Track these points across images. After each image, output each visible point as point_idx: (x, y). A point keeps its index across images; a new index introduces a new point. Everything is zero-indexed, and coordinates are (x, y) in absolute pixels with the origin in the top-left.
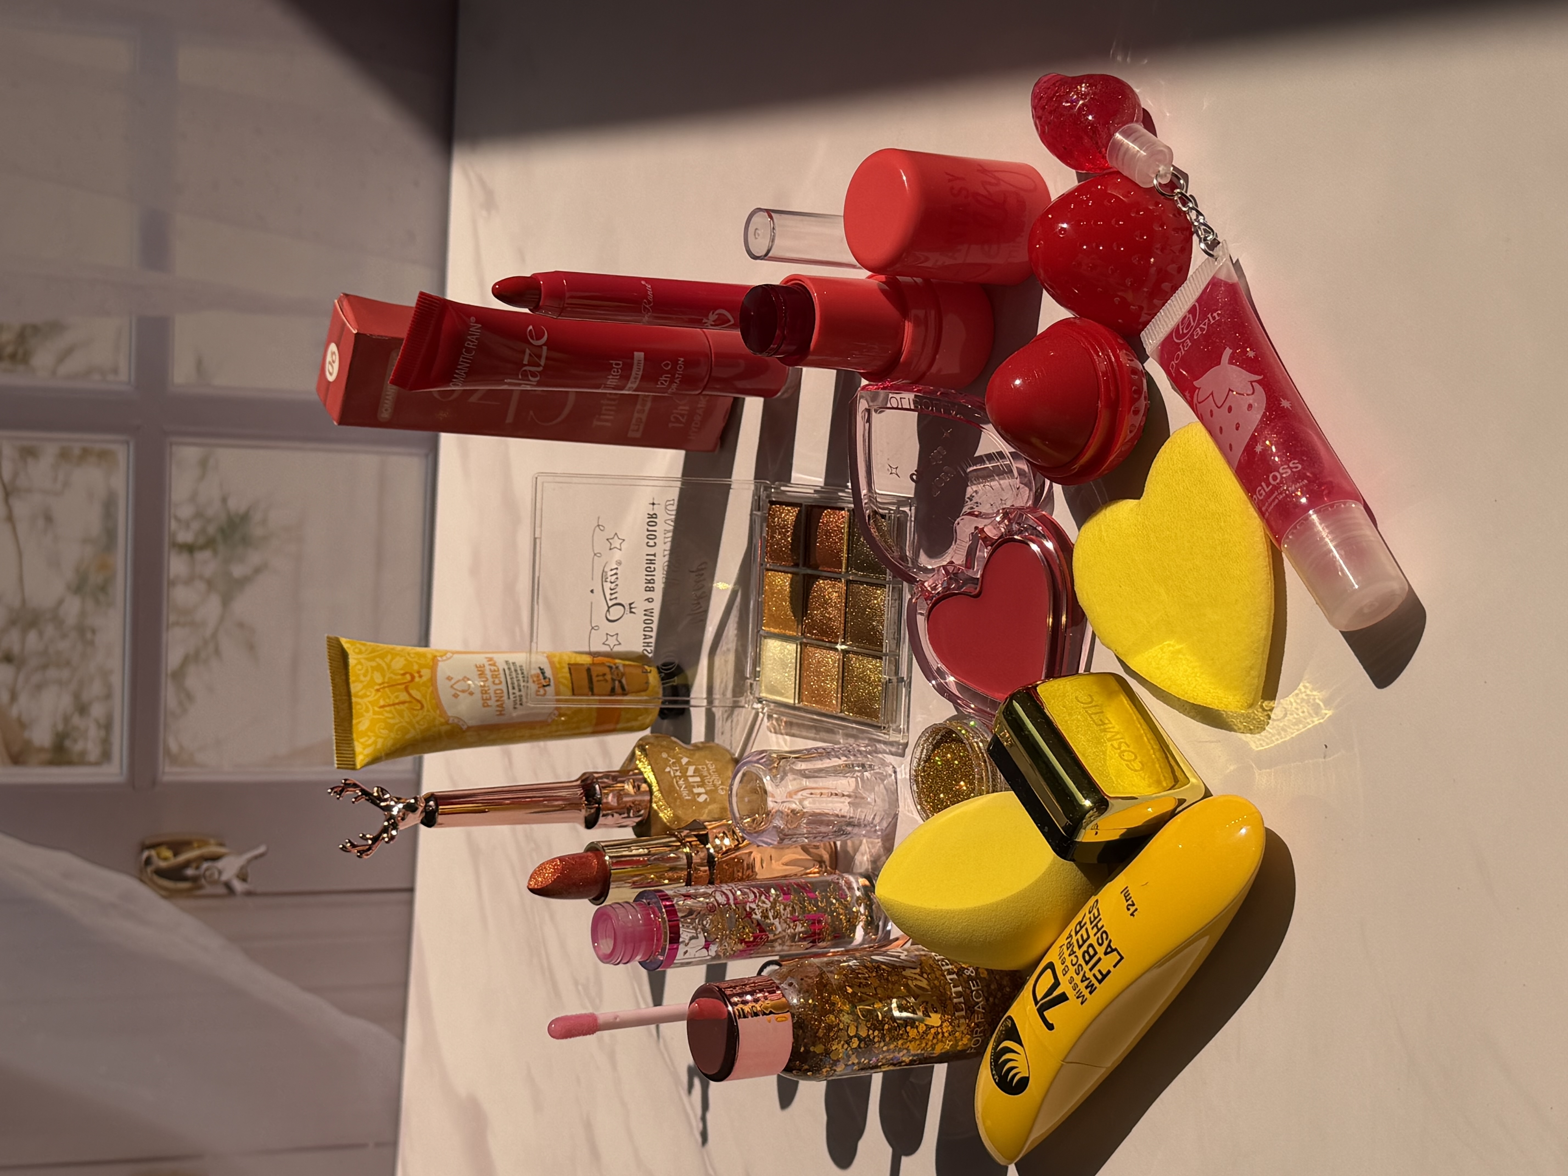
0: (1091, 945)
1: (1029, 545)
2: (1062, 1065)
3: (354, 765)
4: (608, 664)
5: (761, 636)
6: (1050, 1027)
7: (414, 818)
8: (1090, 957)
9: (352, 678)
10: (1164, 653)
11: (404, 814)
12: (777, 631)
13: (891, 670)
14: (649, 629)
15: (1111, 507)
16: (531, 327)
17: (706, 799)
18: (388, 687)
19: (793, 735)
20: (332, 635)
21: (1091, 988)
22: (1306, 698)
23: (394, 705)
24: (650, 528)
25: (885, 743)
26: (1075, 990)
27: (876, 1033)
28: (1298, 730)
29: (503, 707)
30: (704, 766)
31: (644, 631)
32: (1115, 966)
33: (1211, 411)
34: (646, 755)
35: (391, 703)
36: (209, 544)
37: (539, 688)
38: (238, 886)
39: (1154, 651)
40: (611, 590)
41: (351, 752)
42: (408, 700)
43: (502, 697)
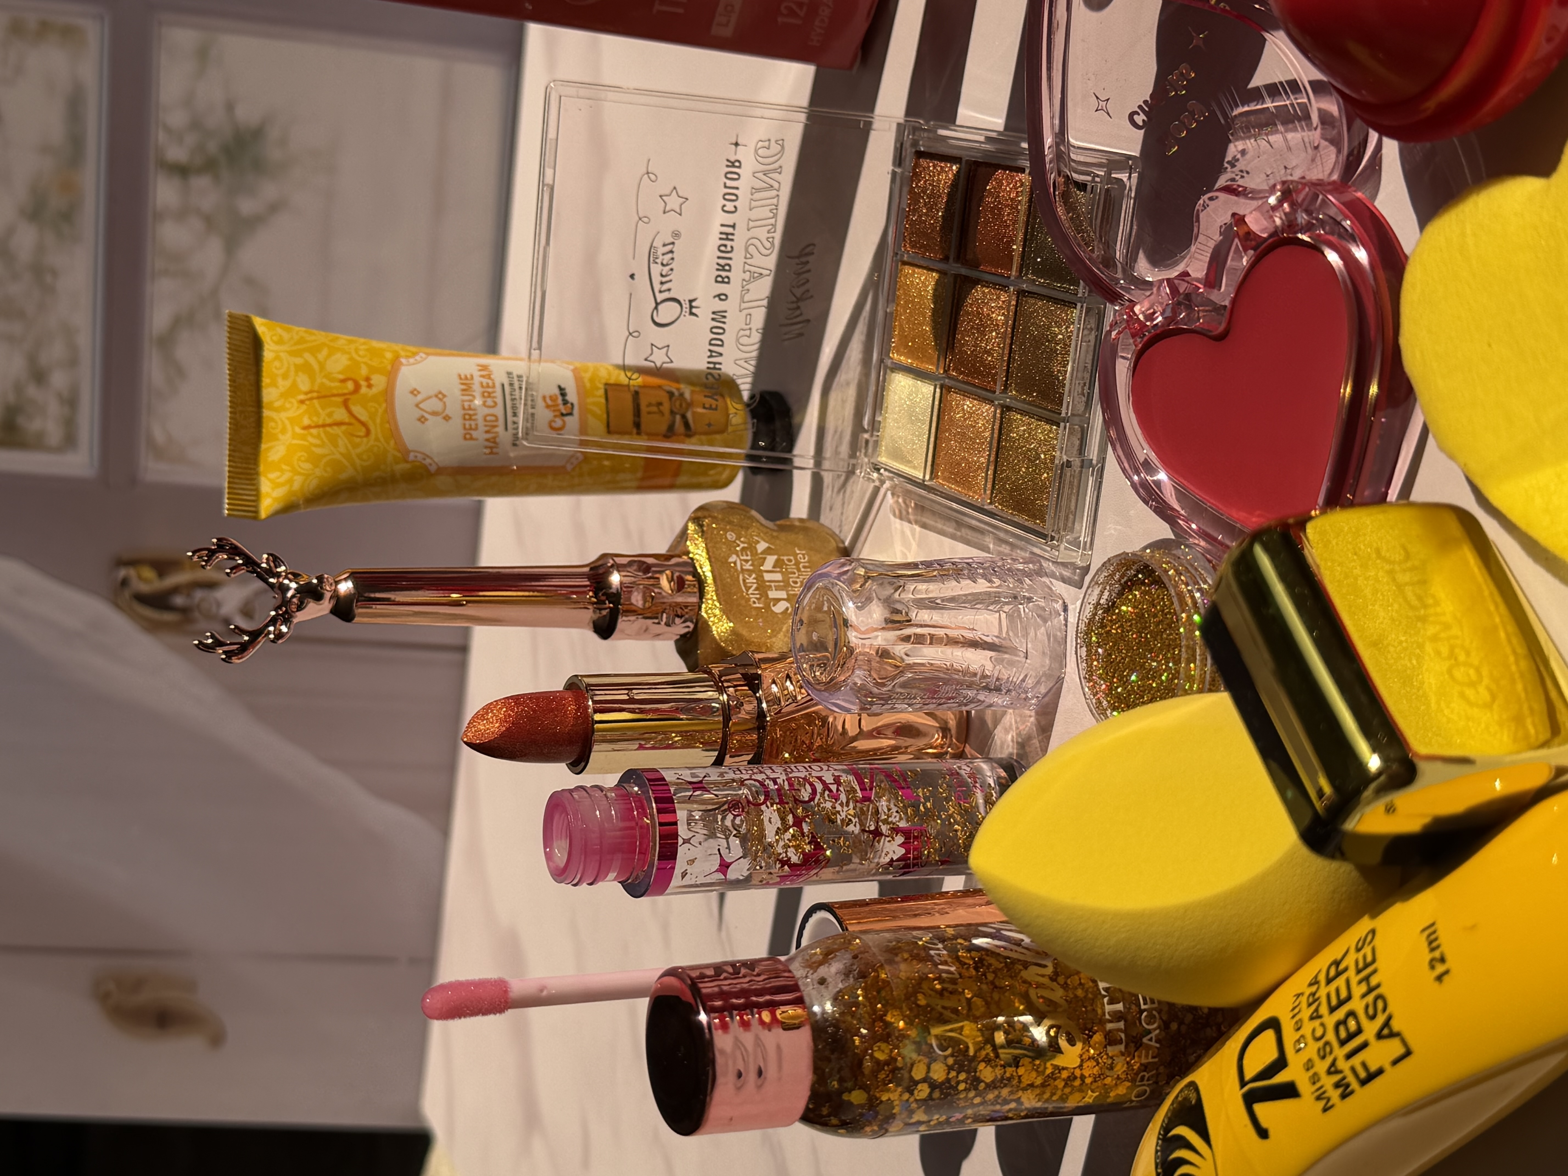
0: (1352, 1014)
1: (1323, 253)
3: (257, 512)
4: (668, 388)
5: (887, 366)
6: (1263, 1133)
8: (1348, 1034)
9: (266, 380)
11: (302, 600)
12: (909, 361)
13: (1073, 445)
14: (719, 343)
15: (1491, 189)
17: (787, 609)
18: (318, 398)
19: (924, 526)
21: (1345, 1090)
23: (324, 426)
24: (730, 183)
25: (1053, 561)
26: (1314, 1083)
27: (962, 1076)
29: (495, 442)
30: (791, 558)
31: (710, 344)
32: (1394, 1064)
34: (703, 534)
35: (320, 423)
36: (209, 166)
37: (555, 416)
40: (662, 275)
41: (254, 493)
42: (347, 420)
43: (495, 426)
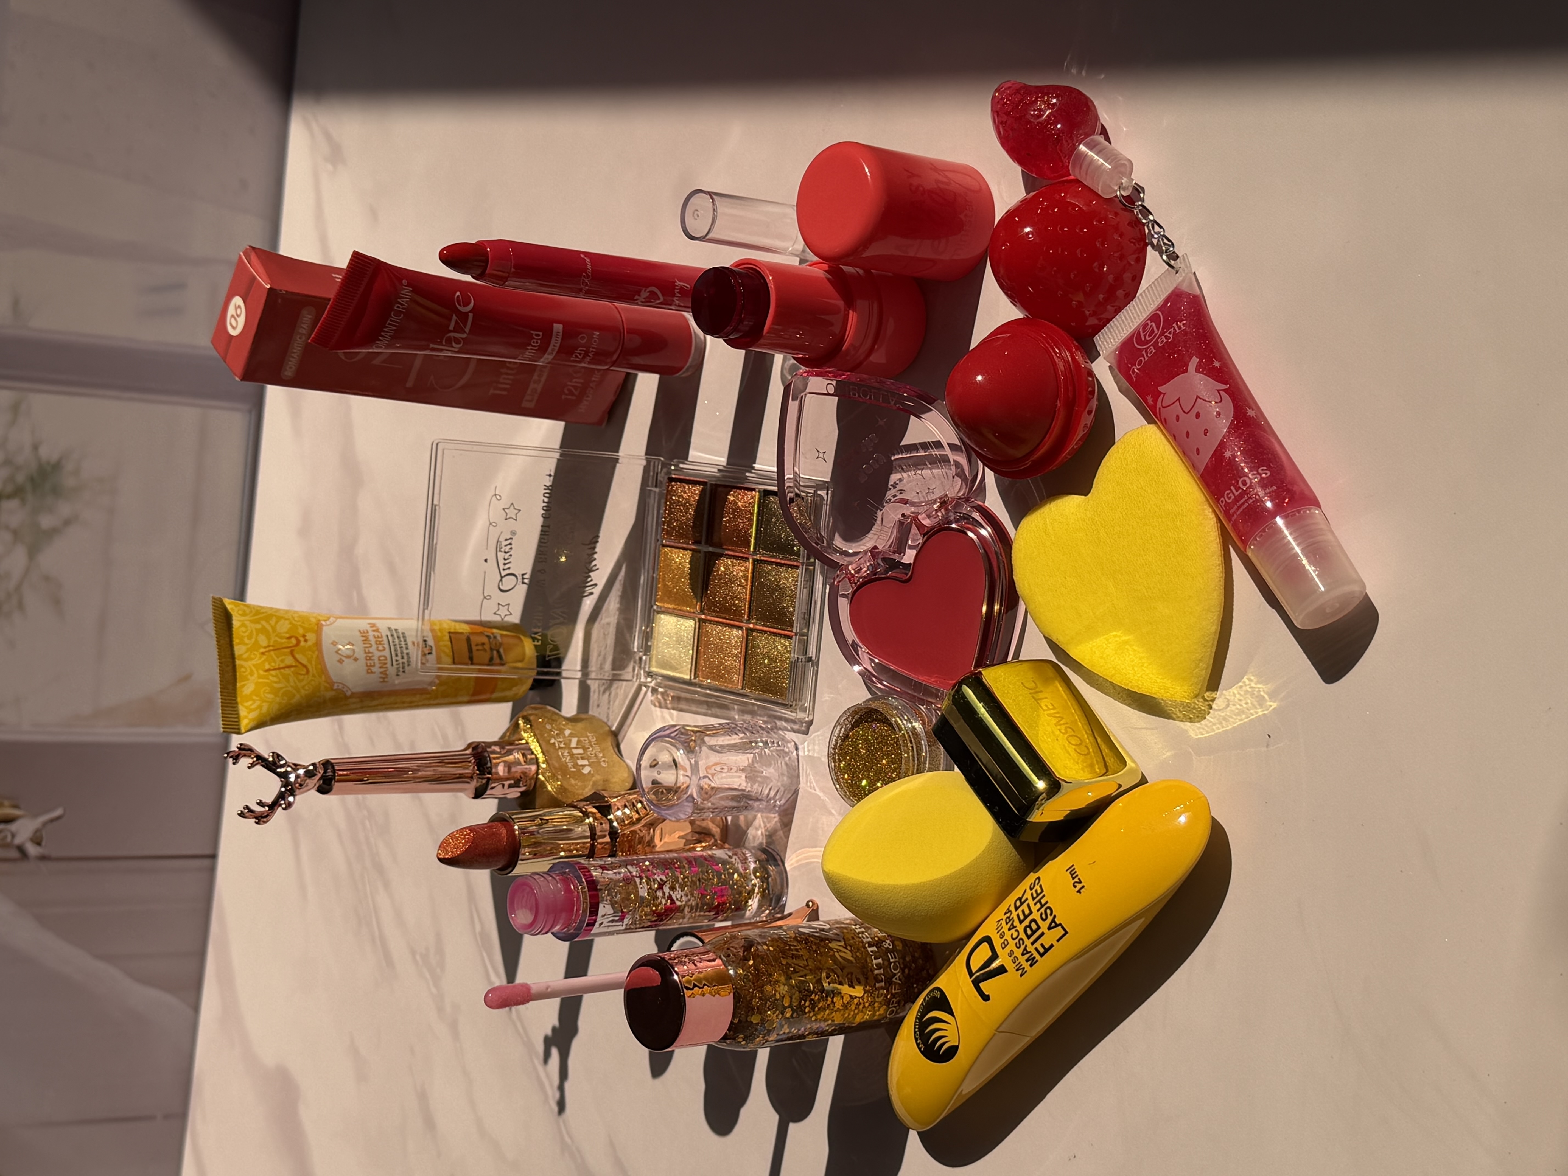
0: (1034, 920)
1: (966, 534)
2: (994, 1034)
3: (239, 729)
4: (487, 634)
5: (653, 611)
6: (986, 998)
7: (312, 786)
8: (1032, 931)
9: (236, 641)
10: (1110, 643)
11: (302, 781)
12: (670, 606)
13: (801, 649)
15: (1055, 502)
16: (458, 293)
17: (591, 771)
18: (274, 650)
19: (681, 710)
20: (217, 596)
21: (1032, 961)
22: (1250, 690)
23: (279, 669)
25: (787, 720)
26: (1015, 963)
27: (807, 1003)
28: (1241, 720)
29: (386, 674)
30: (586, 739)
32: (1058, 941)
33: (1178, 416)
34: (531, 726)
35: (277, 667)
36: (18, 492)
37: (422, 655)
38: (32, 850)
39: (1100, 641)
40: (505, 559)
41: (236, 716)
42: (294, 664)
43: (386, 664)
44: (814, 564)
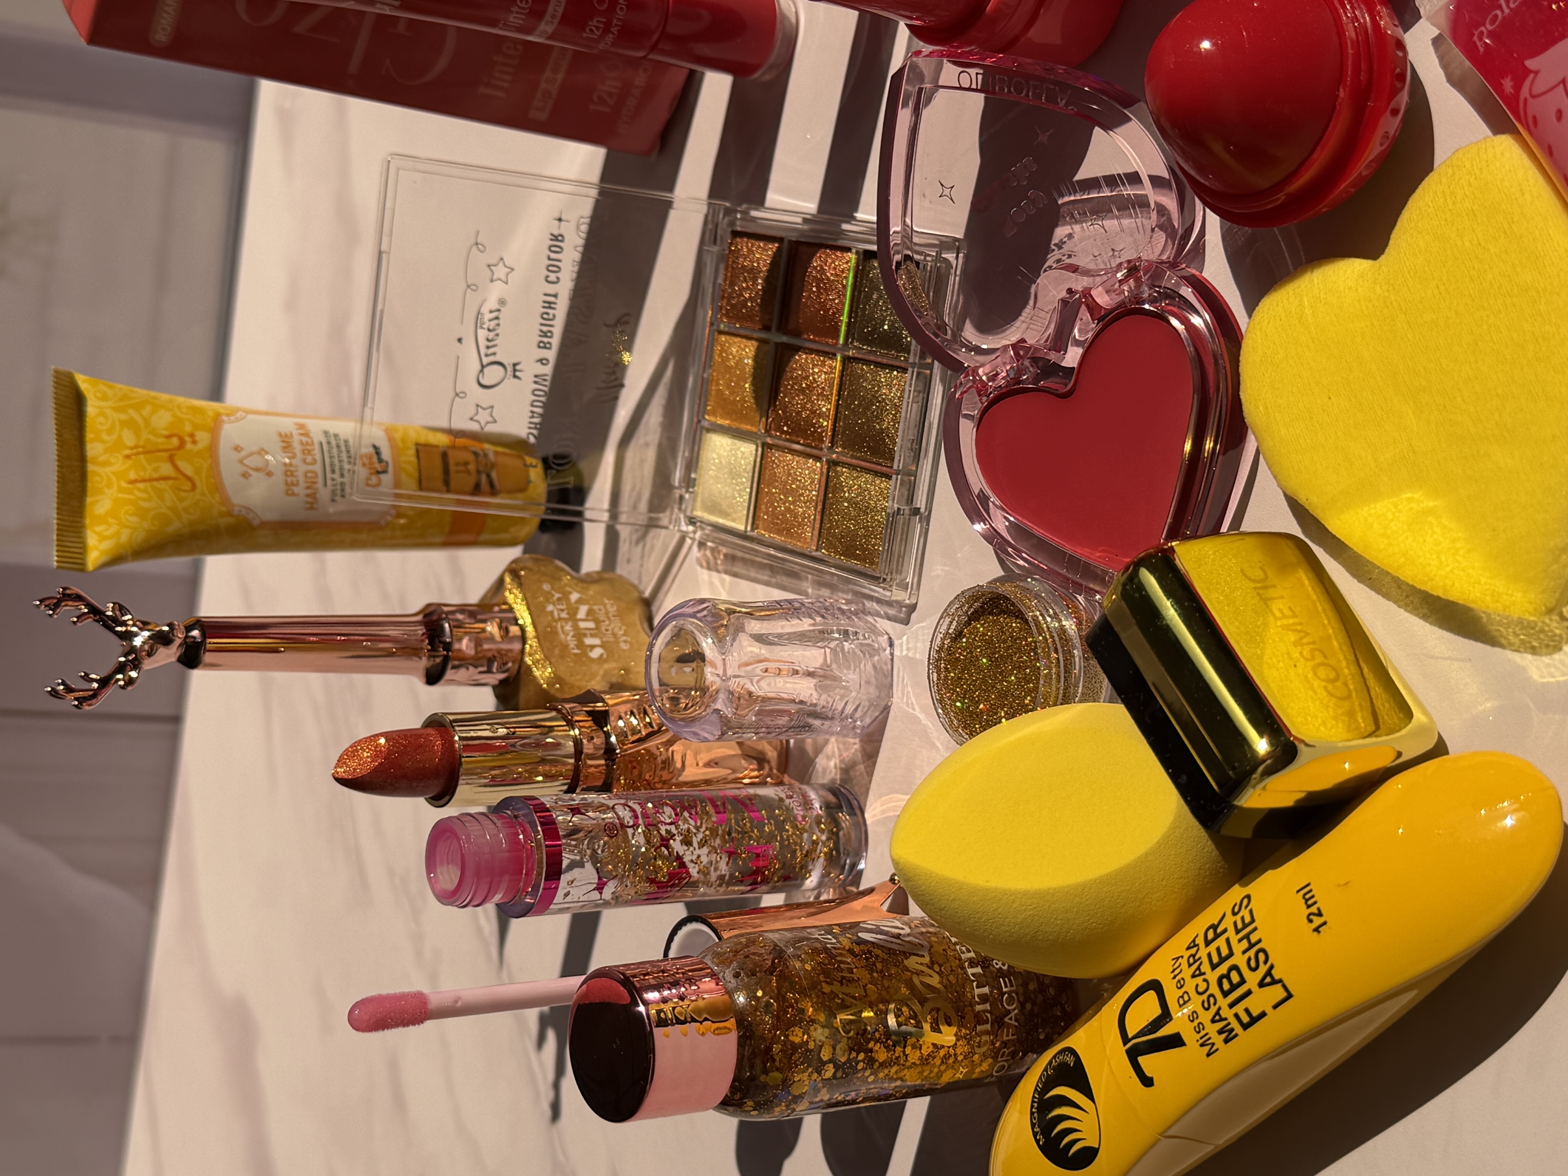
0: (1235, 968)
1: (1168, 322)
2: (1158, 1140)
3: (83, 564)
4: (474, 449)
5: (702, 428)
6: (1147, 1082)
7: (168, 655)
8: (1231, 986)
9: (89, 435)
11: (151, 648)
12: (726, 422)
13: (902, 494)
14: (540, 404)
15: (1322, 269)
17: (602, 655)
18: (144, 453)
19: (735, 575)
20: (63, 368)
21: (1228, 1035)
23: (151, 480)
24: (553, 256)
25: (879, 601)
26: (1199, 1032)
29: (315, 498)
30: (602, 607)
31: (532, 406)
32: (1275, 1007)
34: (520, 585)
35: (147, 477)
37: (371, 474)
39: (1382, 506)
40: (488, 340)
41: (81, 545)
42: (173, 475)
43: (315, 483)
44: (931, 367)
